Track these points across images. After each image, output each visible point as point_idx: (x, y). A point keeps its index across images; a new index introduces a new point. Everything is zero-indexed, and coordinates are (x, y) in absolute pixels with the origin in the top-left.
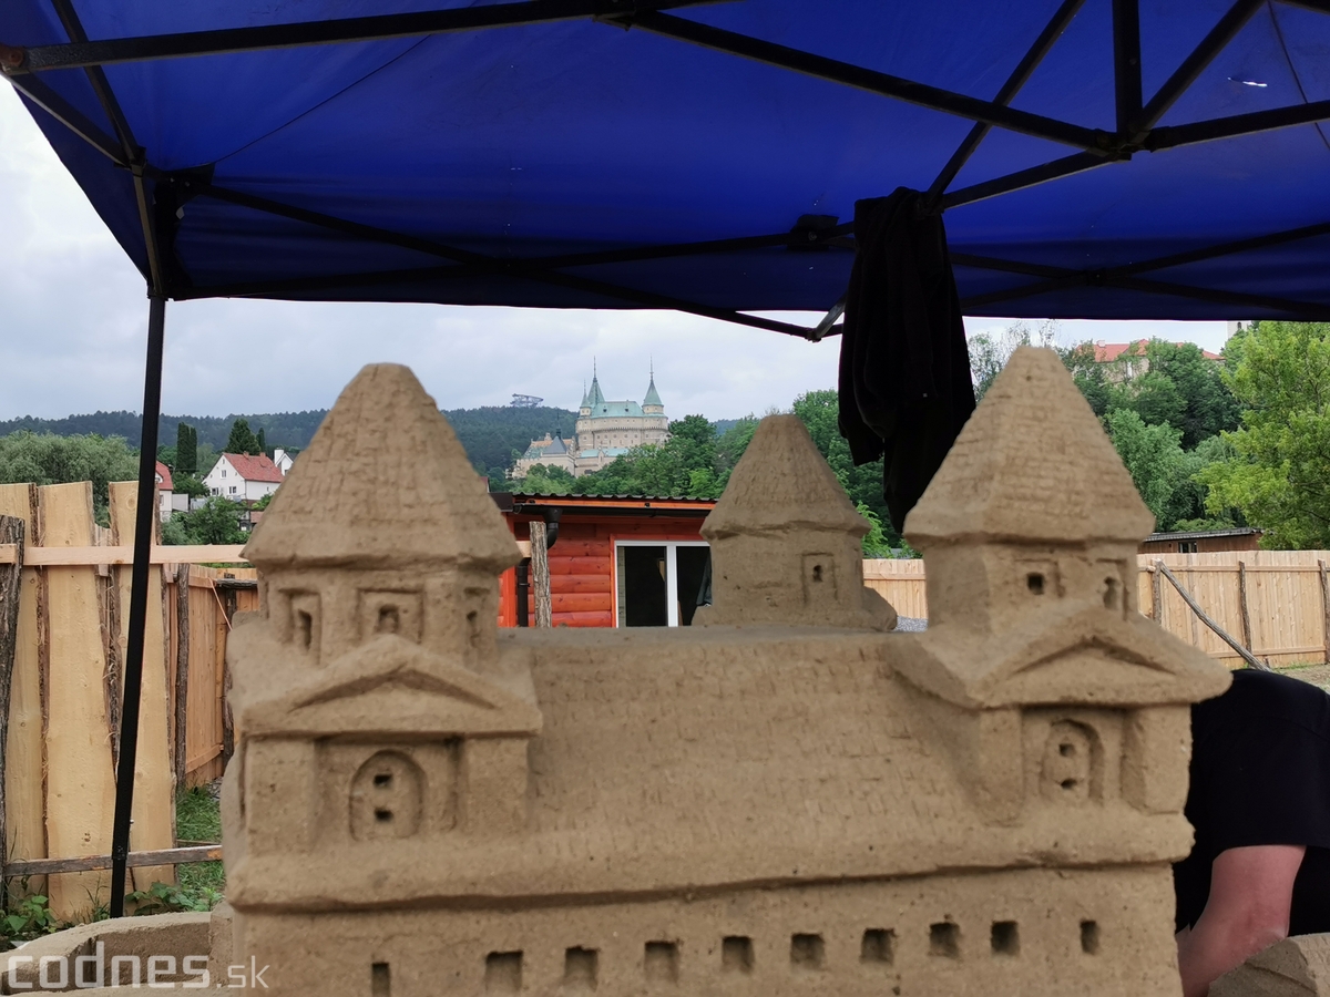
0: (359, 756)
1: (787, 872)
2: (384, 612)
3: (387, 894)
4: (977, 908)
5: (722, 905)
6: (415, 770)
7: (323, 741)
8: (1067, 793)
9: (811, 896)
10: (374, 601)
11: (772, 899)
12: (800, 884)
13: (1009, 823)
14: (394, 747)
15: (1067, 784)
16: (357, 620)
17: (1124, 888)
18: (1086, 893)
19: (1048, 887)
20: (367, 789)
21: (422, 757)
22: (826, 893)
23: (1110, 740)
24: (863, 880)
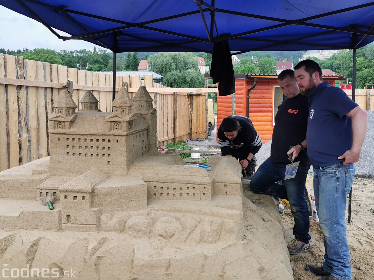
0: (58, 122)
1: (89, 134)
2: (61, 111)
3: (58, 133)
4: (107, 138)
5: (85, 136)
6: (62, 124)
7: (55, 121)
8: (116, 129)
9: (92, 136)
10: (59, 110)
11: (89, 136)
12: (91, 135)
13: (109, 131)
14: (60, 122)
15: (116, 128)
16: (58, 112)
17: (120, 137)
18: (117, 138)
19: (114, 137)
20: (59, 125)
21: (62, 123)
22: (93, 136)
23: (120, 125)
24: (95, 135)
